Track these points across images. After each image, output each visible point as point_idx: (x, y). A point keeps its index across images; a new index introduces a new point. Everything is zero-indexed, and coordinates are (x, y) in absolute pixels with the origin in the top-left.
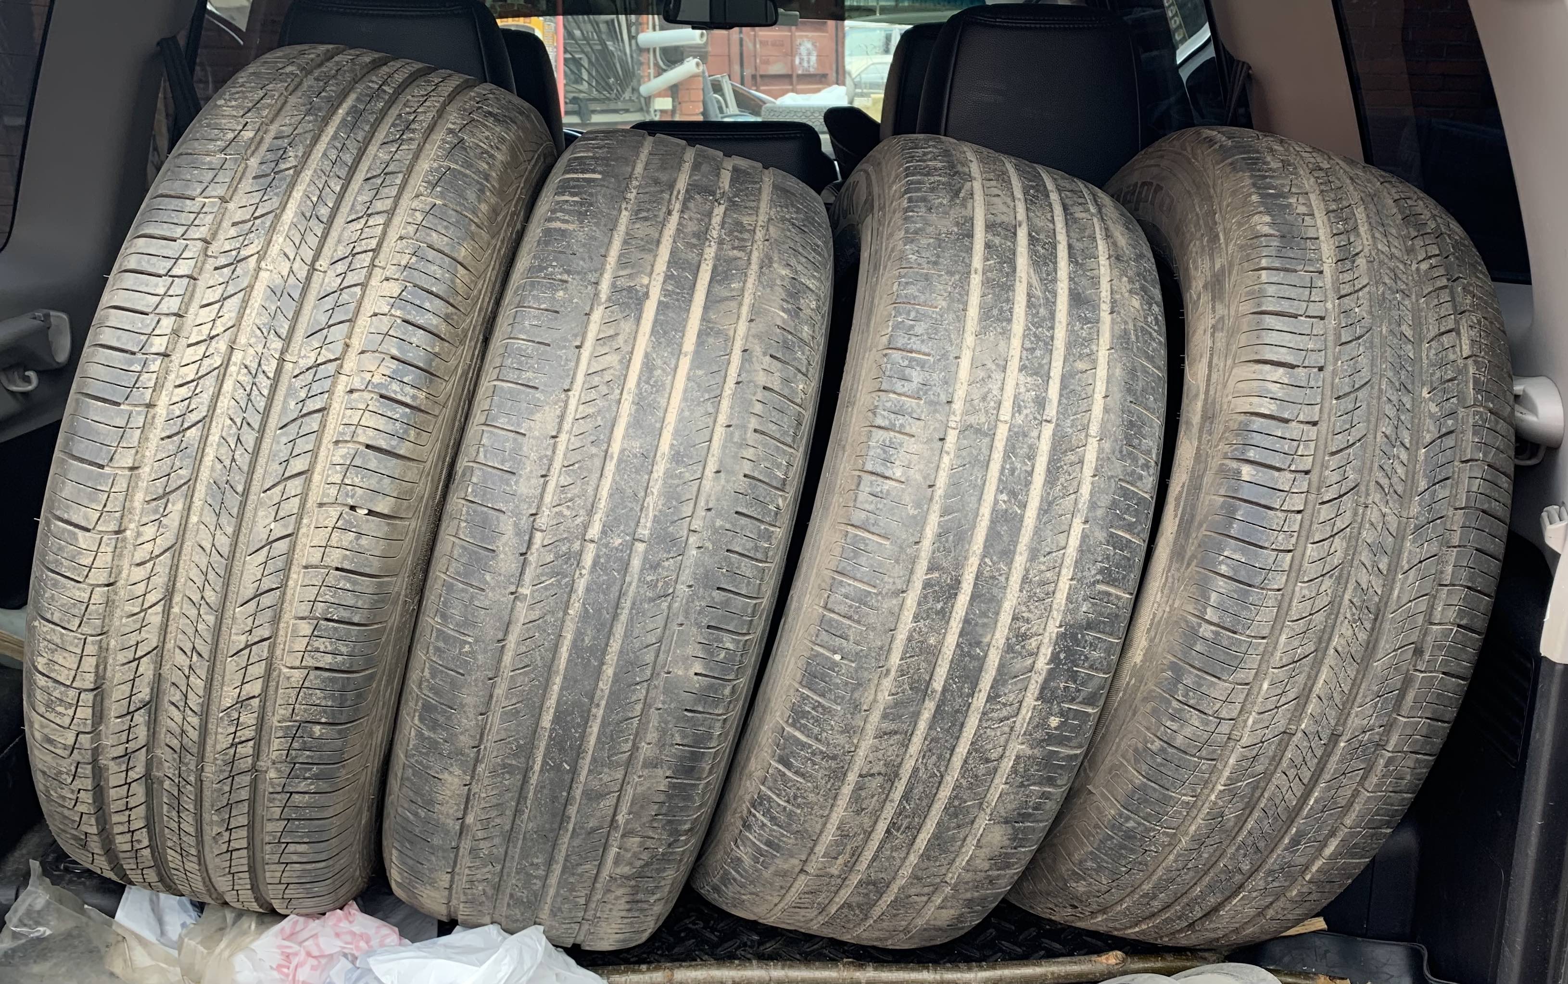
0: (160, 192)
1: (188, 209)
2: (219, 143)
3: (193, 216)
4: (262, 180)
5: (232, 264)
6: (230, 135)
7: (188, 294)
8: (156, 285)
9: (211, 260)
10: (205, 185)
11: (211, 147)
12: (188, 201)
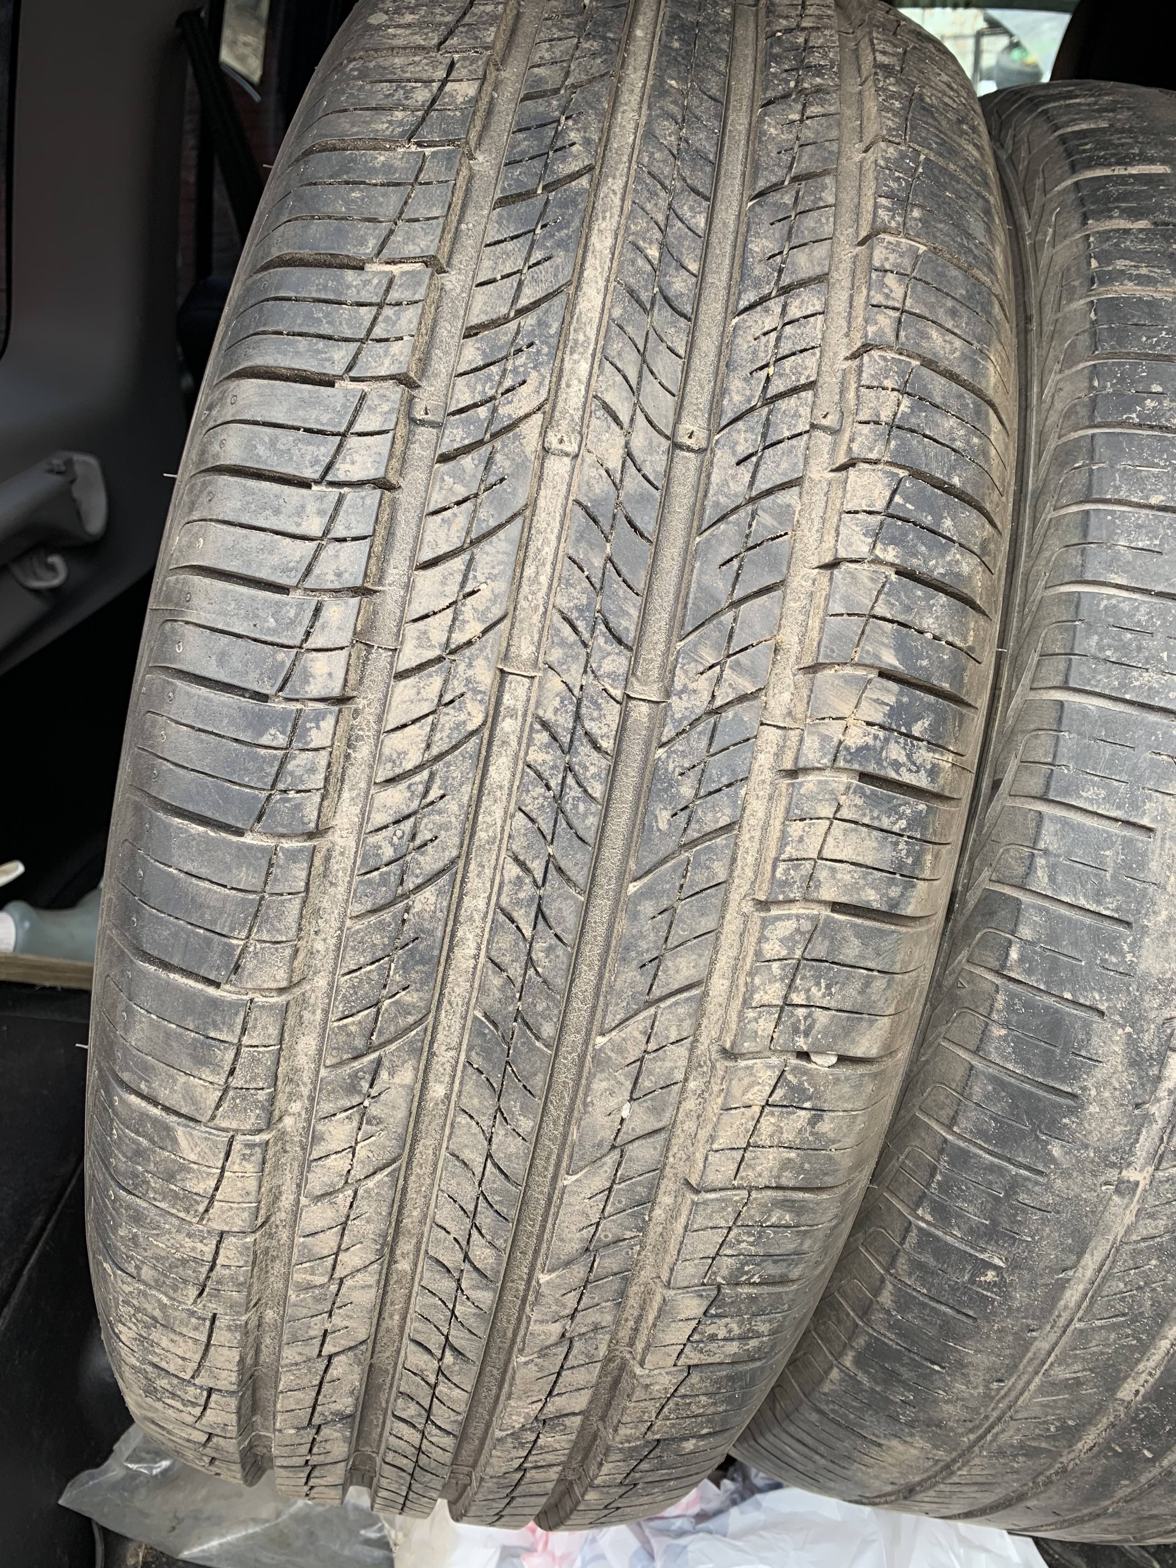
0: (275, 253)
1: (352, 295)
2: (399, 115)
3: (366, 313)
4: (521, 207)
5: (480, 443)
6: (422, 95)
7: (381, 532)
8: (300, 511)
9: (425, 434)
10: (385, 226)
11: (382, 126)
12: (350, 275)
